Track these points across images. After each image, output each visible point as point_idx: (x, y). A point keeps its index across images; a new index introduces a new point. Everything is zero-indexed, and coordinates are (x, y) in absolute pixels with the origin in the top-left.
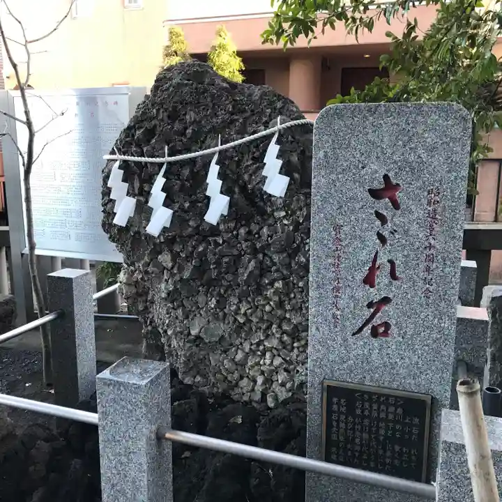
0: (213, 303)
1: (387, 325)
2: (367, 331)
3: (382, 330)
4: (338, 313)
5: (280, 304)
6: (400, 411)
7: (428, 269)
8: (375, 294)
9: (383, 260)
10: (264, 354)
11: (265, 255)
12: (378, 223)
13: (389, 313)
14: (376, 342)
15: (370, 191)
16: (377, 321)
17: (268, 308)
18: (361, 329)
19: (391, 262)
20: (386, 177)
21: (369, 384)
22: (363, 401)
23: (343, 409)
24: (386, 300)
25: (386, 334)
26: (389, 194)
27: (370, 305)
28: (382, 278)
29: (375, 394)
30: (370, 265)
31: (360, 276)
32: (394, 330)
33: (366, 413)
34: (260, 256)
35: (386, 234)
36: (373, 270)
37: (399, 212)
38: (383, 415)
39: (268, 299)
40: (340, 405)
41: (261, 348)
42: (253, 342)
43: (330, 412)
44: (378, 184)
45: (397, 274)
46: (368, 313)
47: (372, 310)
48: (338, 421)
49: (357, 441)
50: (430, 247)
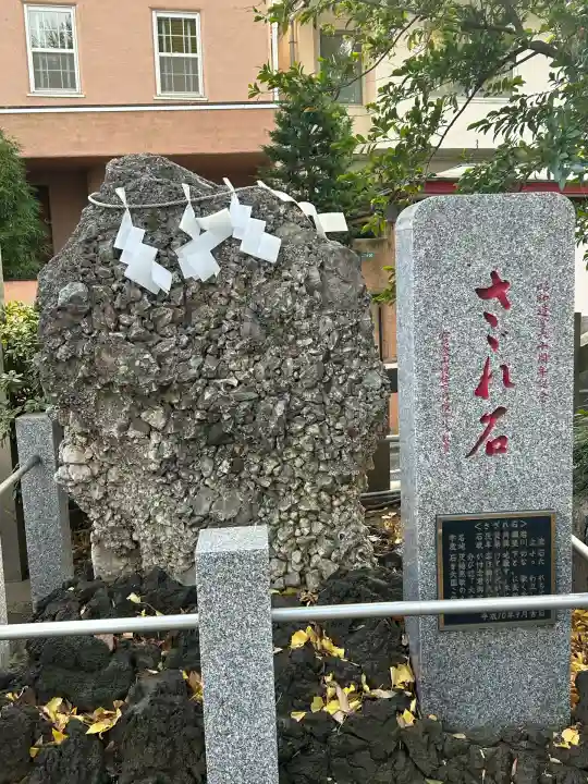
0: (225, 467)
1: (502, 439)
2: (482, 448)
3: (498, 445)
4: (450, 433)
5: (314, 455)
6: (524, 534)
7: (542, 372)
8: (488, 406)
9: (495, 366)
10: (297, 522)
11: (292, 394)
12: (488, 325)
13: (505, 424)
14: (491, 460)
15: (477, 290)
16: (492, 436)
17: (298, 462)
18: (475, 448)
19: (504, 367)
20: (494, 274)
21: (487, 511)
22: (483, 531)
23: (462, 546)
24: (501, 411)
25: (502, 449)
26: (498, 292)
27: (483, 419)
28: (495, 388)
29: (496, 520)
30: (482, 373)
31: (471, 389)
32: (510, 444)
33: (488, 545)
34: (287, 396)
35: (496, 337)
36: (485, 378)
37: (509, 311)
38: (506, 543)
39: (299, 451)
40: (458, 542)
41: (294, 515)
42: (282, 509)
43: (446, 553)
44: (487, 283)
45: (511, 380)
46: (482, 428)
47: (486, 425)
48: (457, 563)
49: (480, 581)
50: (543, 346)
